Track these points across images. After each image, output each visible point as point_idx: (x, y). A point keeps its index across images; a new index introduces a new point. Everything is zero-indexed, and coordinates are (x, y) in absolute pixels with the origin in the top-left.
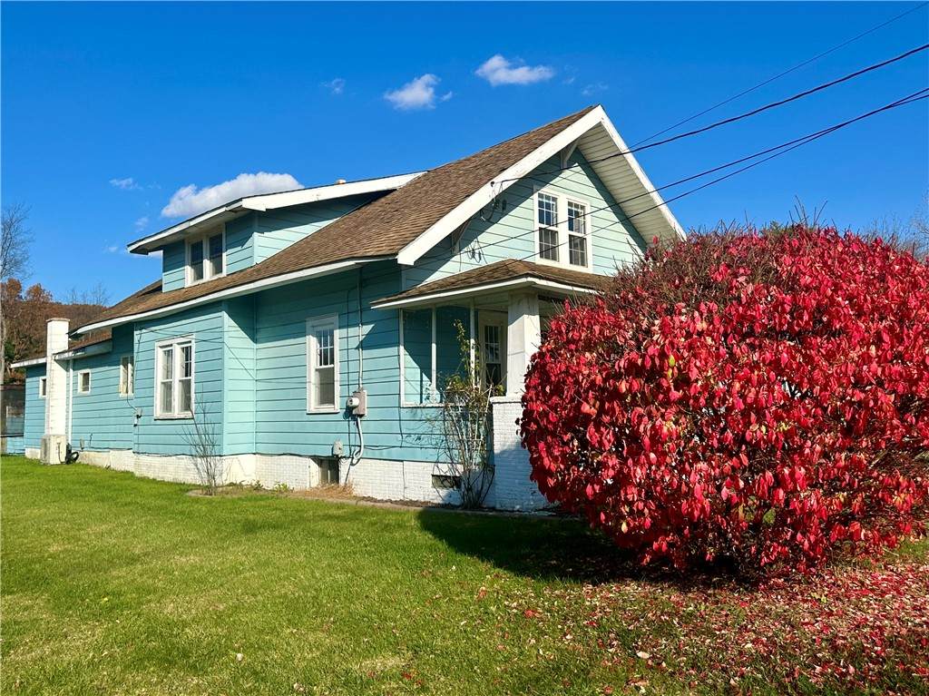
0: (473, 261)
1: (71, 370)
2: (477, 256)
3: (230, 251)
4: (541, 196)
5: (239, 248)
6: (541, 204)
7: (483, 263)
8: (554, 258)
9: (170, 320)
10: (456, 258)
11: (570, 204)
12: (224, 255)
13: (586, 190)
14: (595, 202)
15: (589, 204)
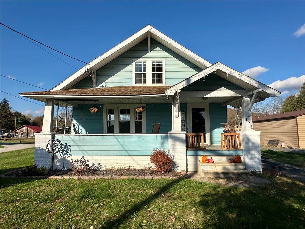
4: (136, 62)
8: (145, 82)
11: (152, 62)
13: (163, 56)
14: (168, 59)
15: (164, 60)
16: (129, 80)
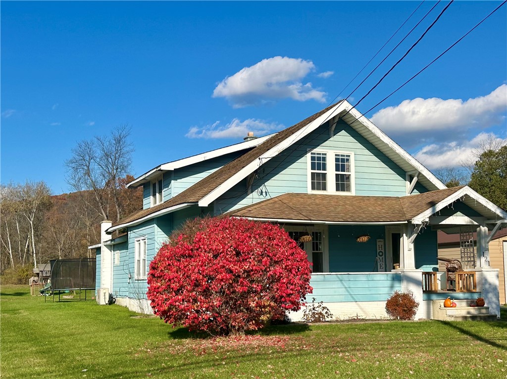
0: (262, 196)
1: (112, 251)
2: (264, 194)
3: (165, 190)
4: (312, 154)
5: (167, 189)
6: (313, 158)
7: (268, 197)
8: (324, 189)
9: (139, 227)
10: (250, 196)
11: (336, 155)
12: (163, 191)
13: (351, 145)
14: (358, 152)
15: (353, 153)
16: (301, 184)
